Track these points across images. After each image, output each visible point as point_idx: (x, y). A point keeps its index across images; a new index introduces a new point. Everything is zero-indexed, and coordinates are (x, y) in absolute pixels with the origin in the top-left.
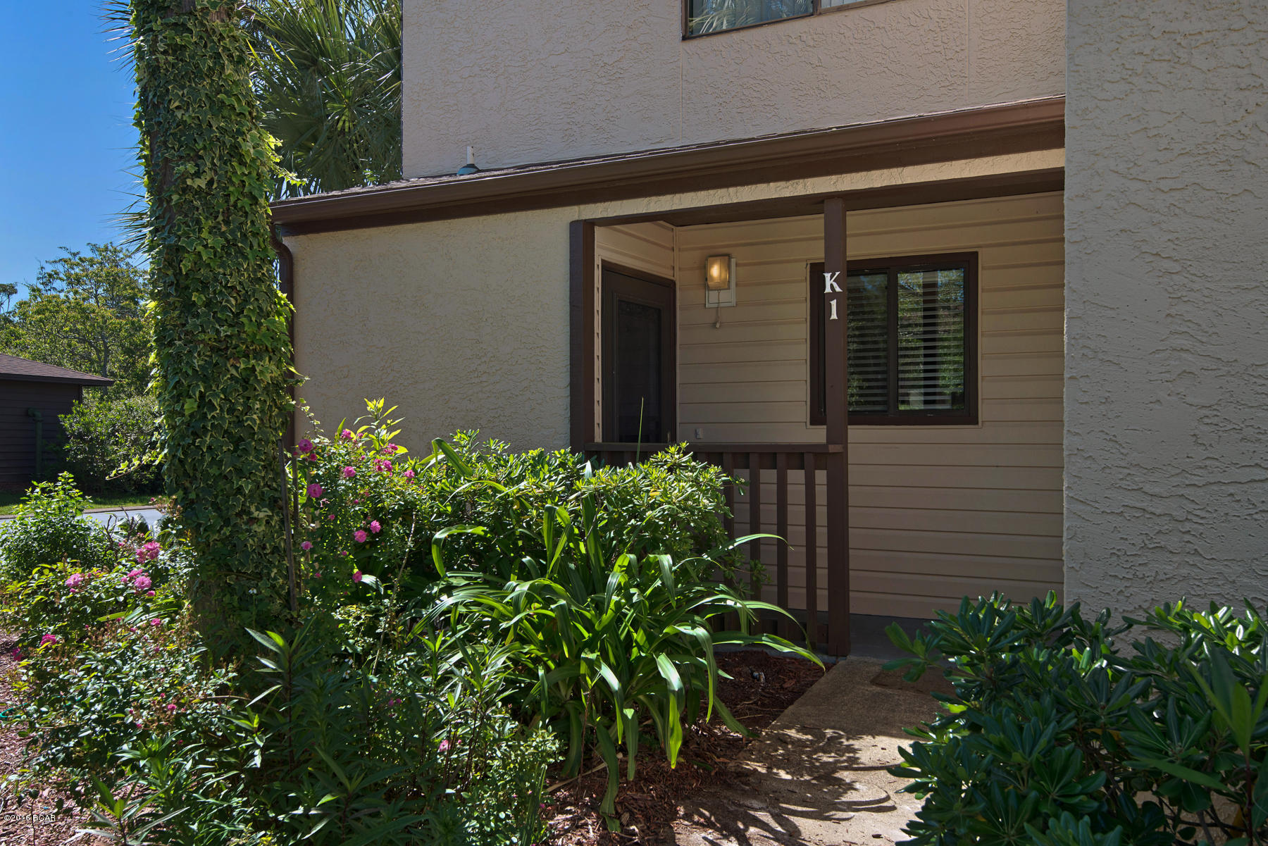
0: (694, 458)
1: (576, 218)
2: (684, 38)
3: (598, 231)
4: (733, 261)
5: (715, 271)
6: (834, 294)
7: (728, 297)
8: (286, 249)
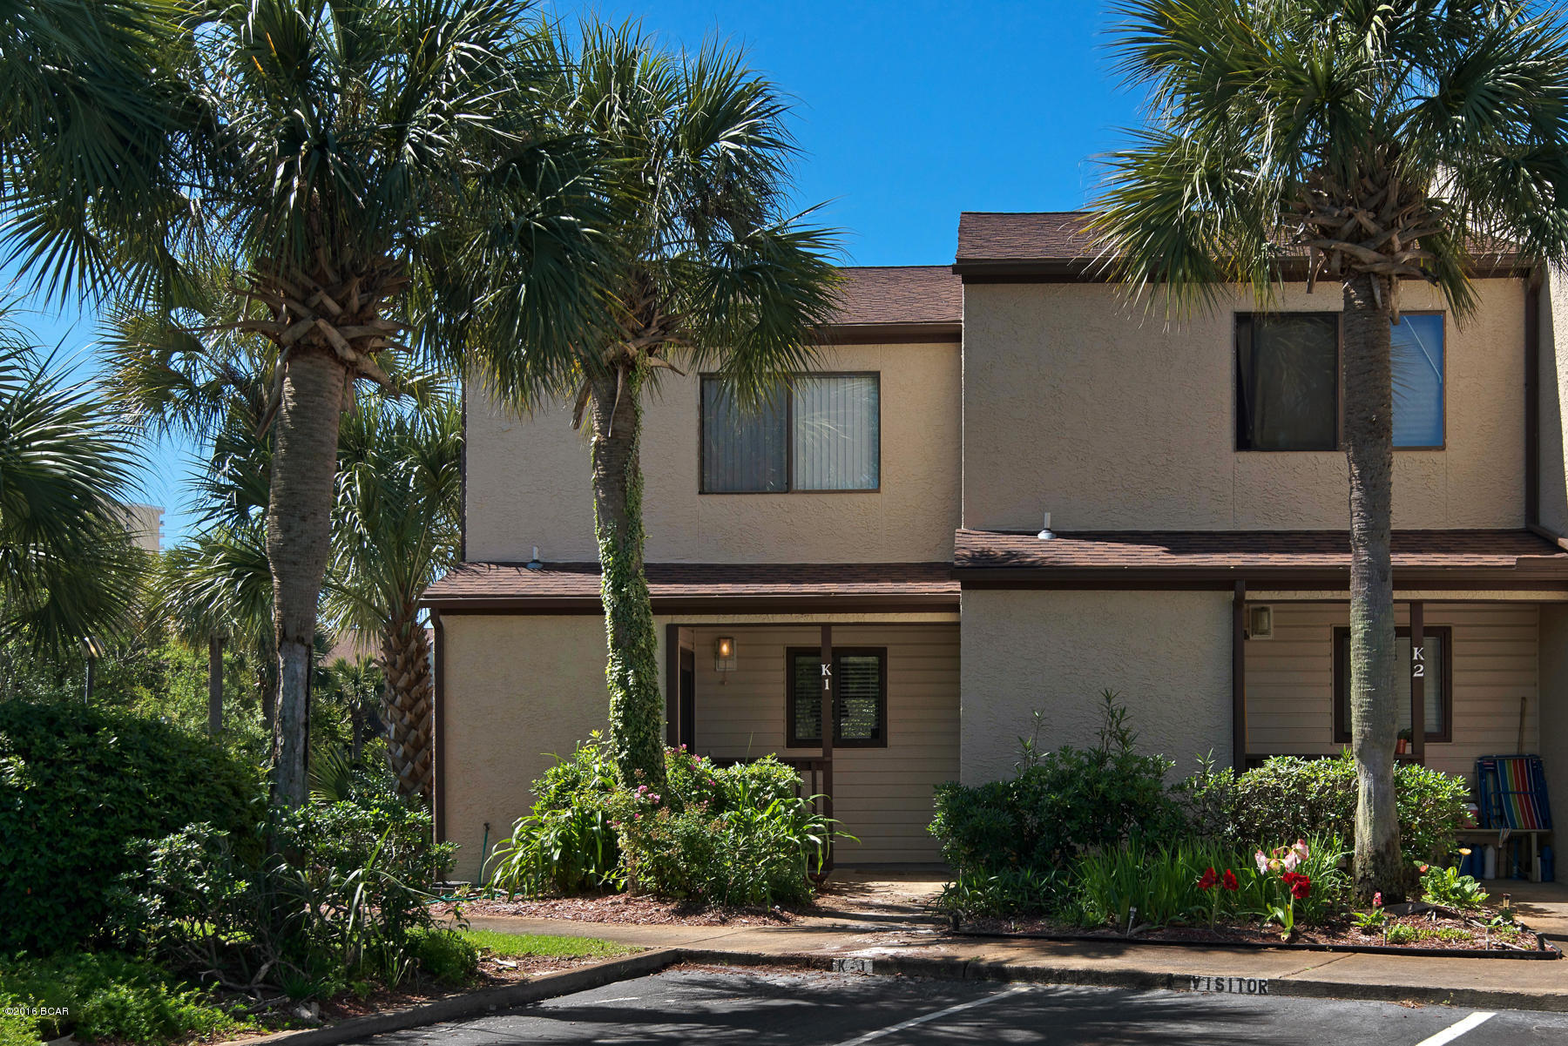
0: (778, 761)
1: (670, 622)
2: (700, 493)
3: (680, 629)
4: (735, 642)
5: (725, 649)
6: (827, 676)
7: (732, 665)
8: (440, 623)
